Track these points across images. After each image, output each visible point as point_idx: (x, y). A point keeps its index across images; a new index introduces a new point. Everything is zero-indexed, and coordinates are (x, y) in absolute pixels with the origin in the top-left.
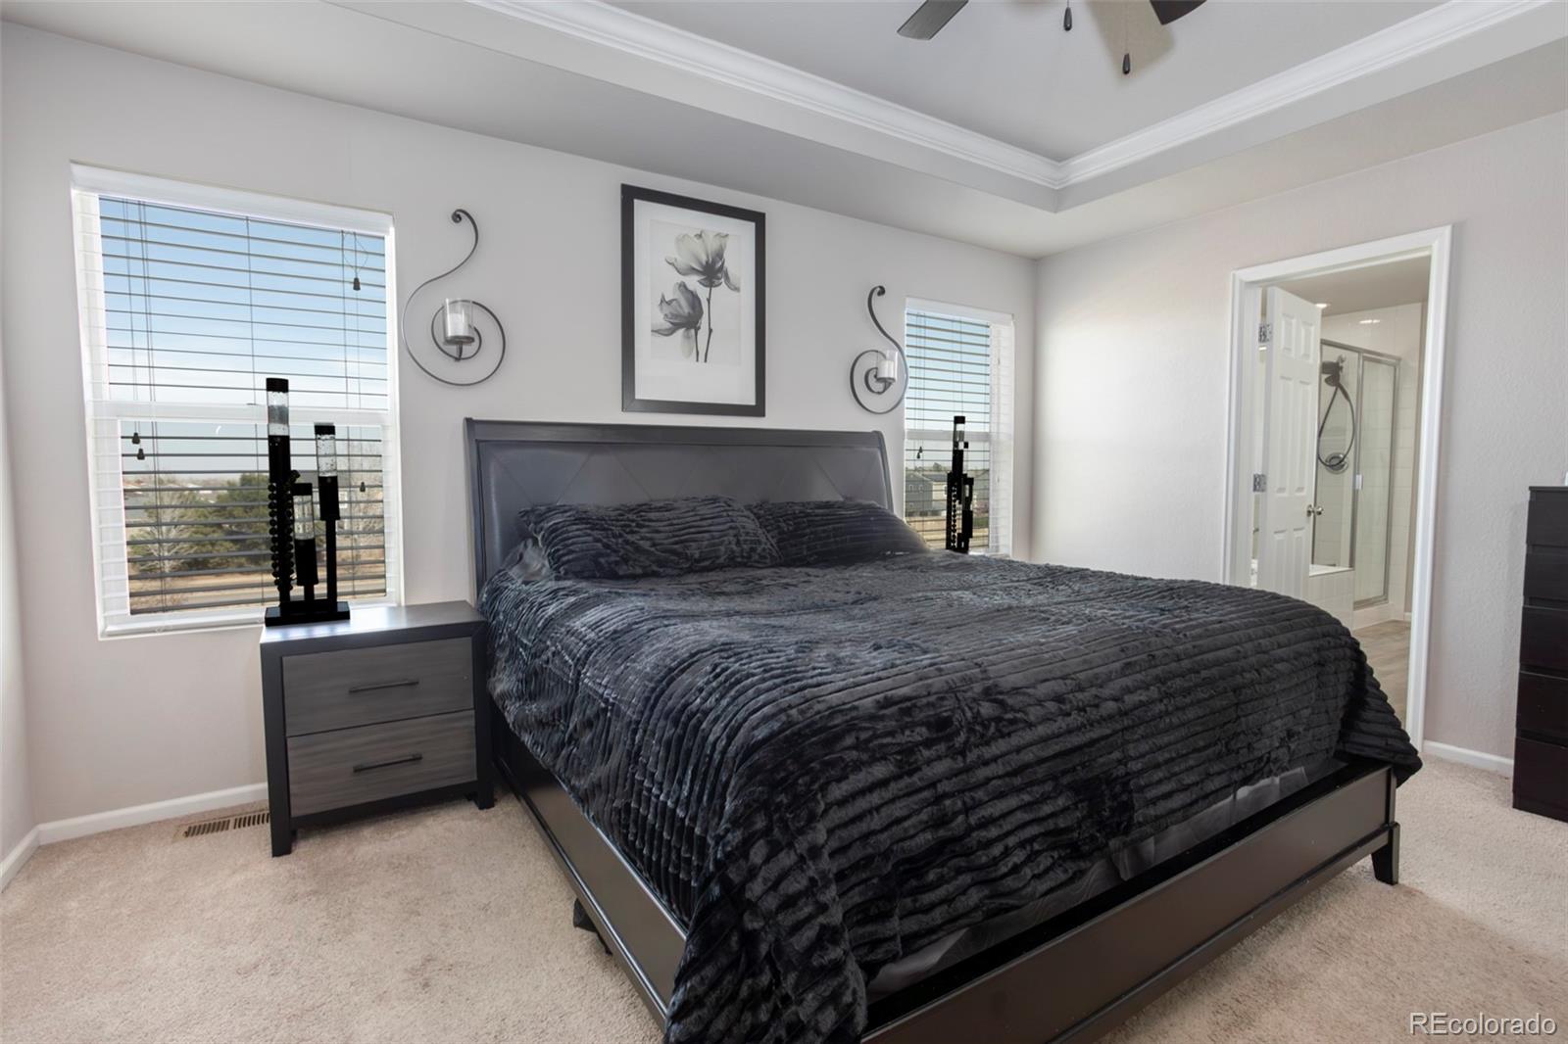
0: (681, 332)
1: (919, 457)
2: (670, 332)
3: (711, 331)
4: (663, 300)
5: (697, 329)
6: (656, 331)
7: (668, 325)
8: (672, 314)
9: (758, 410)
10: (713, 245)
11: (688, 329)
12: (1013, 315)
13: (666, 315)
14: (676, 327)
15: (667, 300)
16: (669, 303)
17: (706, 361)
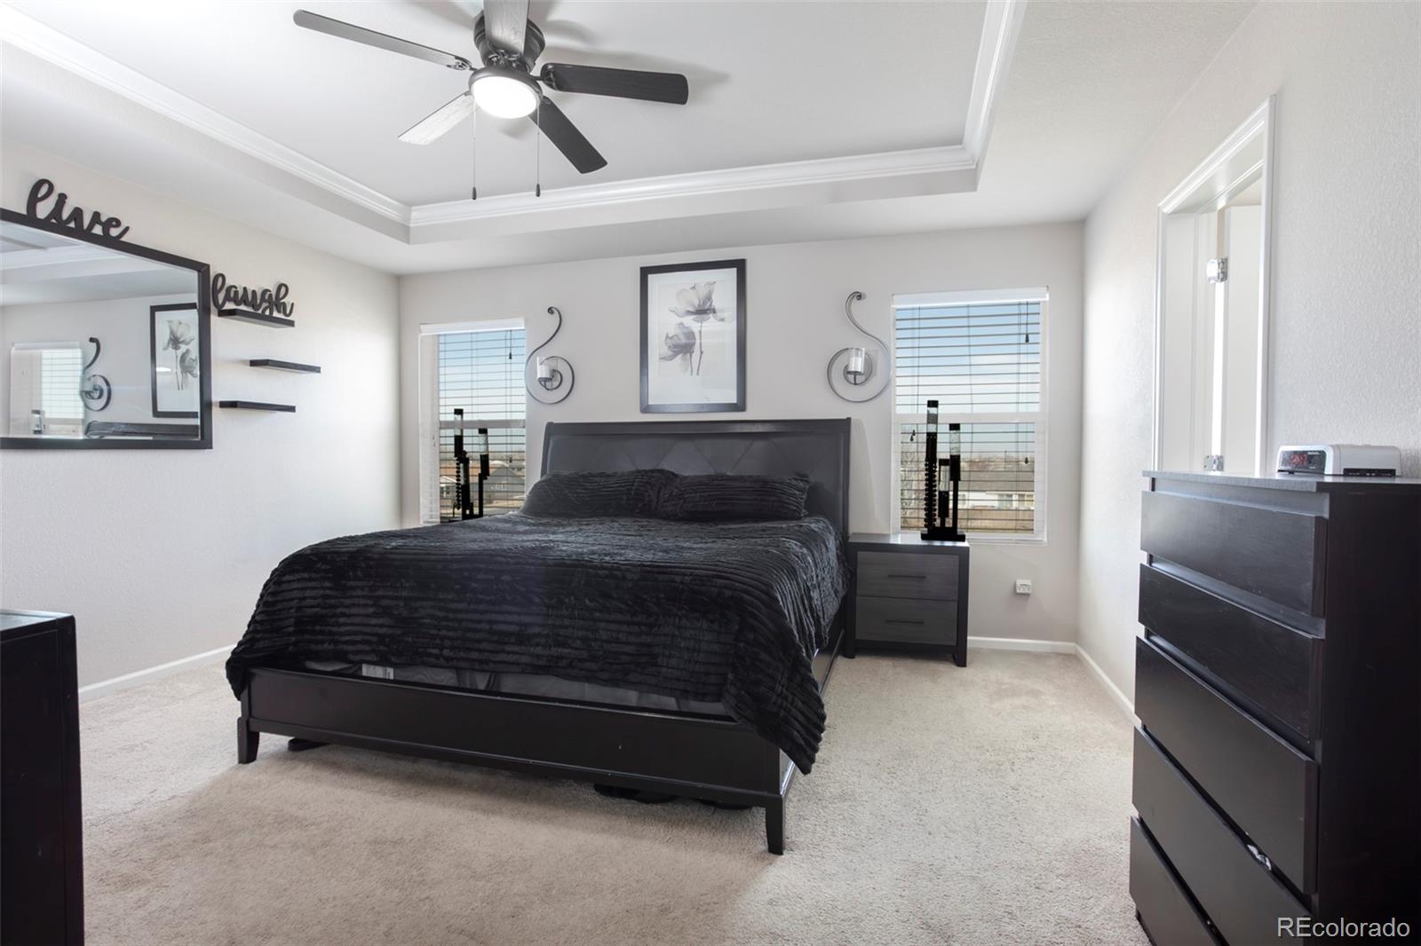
0: (680, 356)
1: (912, 439)
2: (671, 358)
3: (702, 353)
4: (667, 337)
5: (691, 353)
6: (663, 359)
7: (670, 353)
8: (674, 345)
9: (740, 406)
10: (703, 292)
11: (685, 353)
12: (1048, 287)
13: (670, 347)
14: (676, 354)
15: (670, 336)
16: (671, 338)
17: (698, 374)
